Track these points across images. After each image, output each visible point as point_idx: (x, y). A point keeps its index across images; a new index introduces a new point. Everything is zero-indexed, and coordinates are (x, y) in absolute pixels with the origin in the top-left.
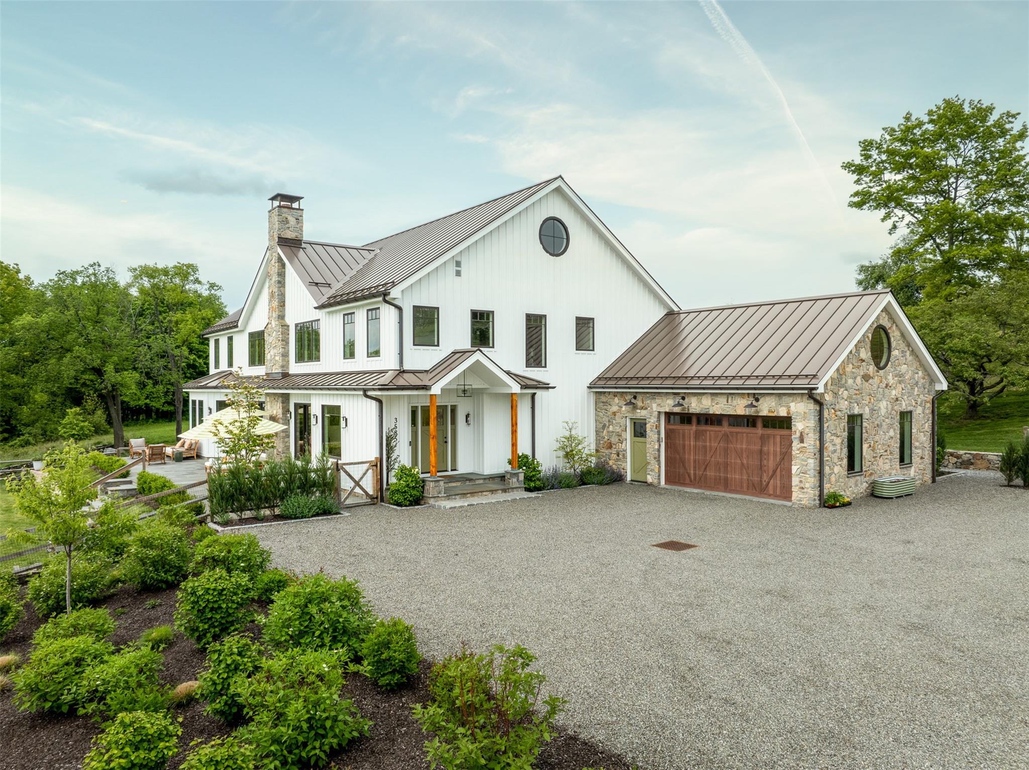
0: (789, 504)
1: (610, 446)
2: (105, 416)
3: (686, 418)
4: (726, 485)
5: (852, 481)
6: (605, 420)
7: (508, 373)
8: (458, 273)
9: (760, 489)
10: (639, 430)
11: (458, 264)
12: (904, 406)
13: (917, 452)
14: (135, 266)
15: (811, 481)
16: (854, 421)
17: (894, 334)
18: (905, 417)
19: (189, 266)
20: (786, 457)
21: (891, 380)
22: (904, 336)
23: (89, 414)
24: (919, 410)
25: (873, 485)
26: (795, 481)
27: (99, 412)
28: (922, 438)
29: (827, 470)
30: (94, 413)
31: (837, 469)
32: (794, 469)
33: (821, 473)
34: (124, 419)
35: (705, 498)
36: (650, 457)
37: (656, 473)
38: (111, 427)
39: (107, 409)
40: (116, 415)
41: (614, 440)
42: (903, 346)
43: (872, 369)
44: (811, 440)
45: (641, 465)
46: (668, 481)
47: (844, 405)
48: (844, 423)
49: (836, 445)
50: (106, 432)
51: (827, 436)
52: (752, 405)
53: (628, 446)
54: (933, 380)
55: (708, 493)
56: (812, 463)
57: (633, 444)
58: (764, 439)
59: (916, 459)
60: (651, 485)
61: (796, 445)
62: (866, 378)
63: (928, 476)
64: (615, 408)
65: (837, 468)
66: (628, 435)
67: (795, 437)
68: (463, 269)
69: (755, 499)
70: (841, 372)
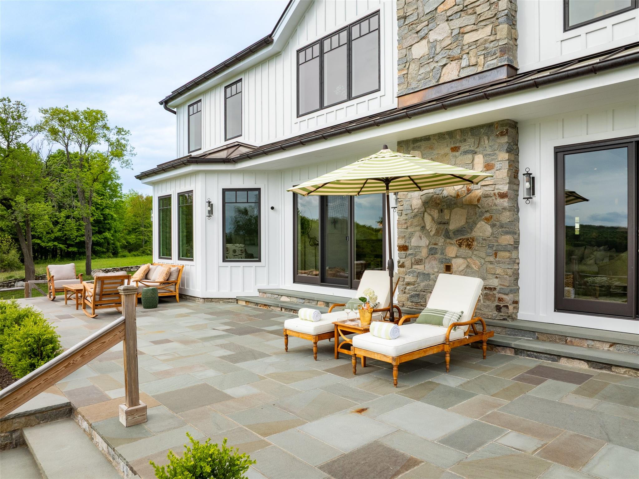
2: (19, 255)
14: (46, 107)
19: (98, 112)
23: (5, 253)
27: (13, 252)
30: (8, 253)
34: (35, 258)
38: (23, 265)
39: (20, 249)
40: (29, 254)
50: (19, 268)
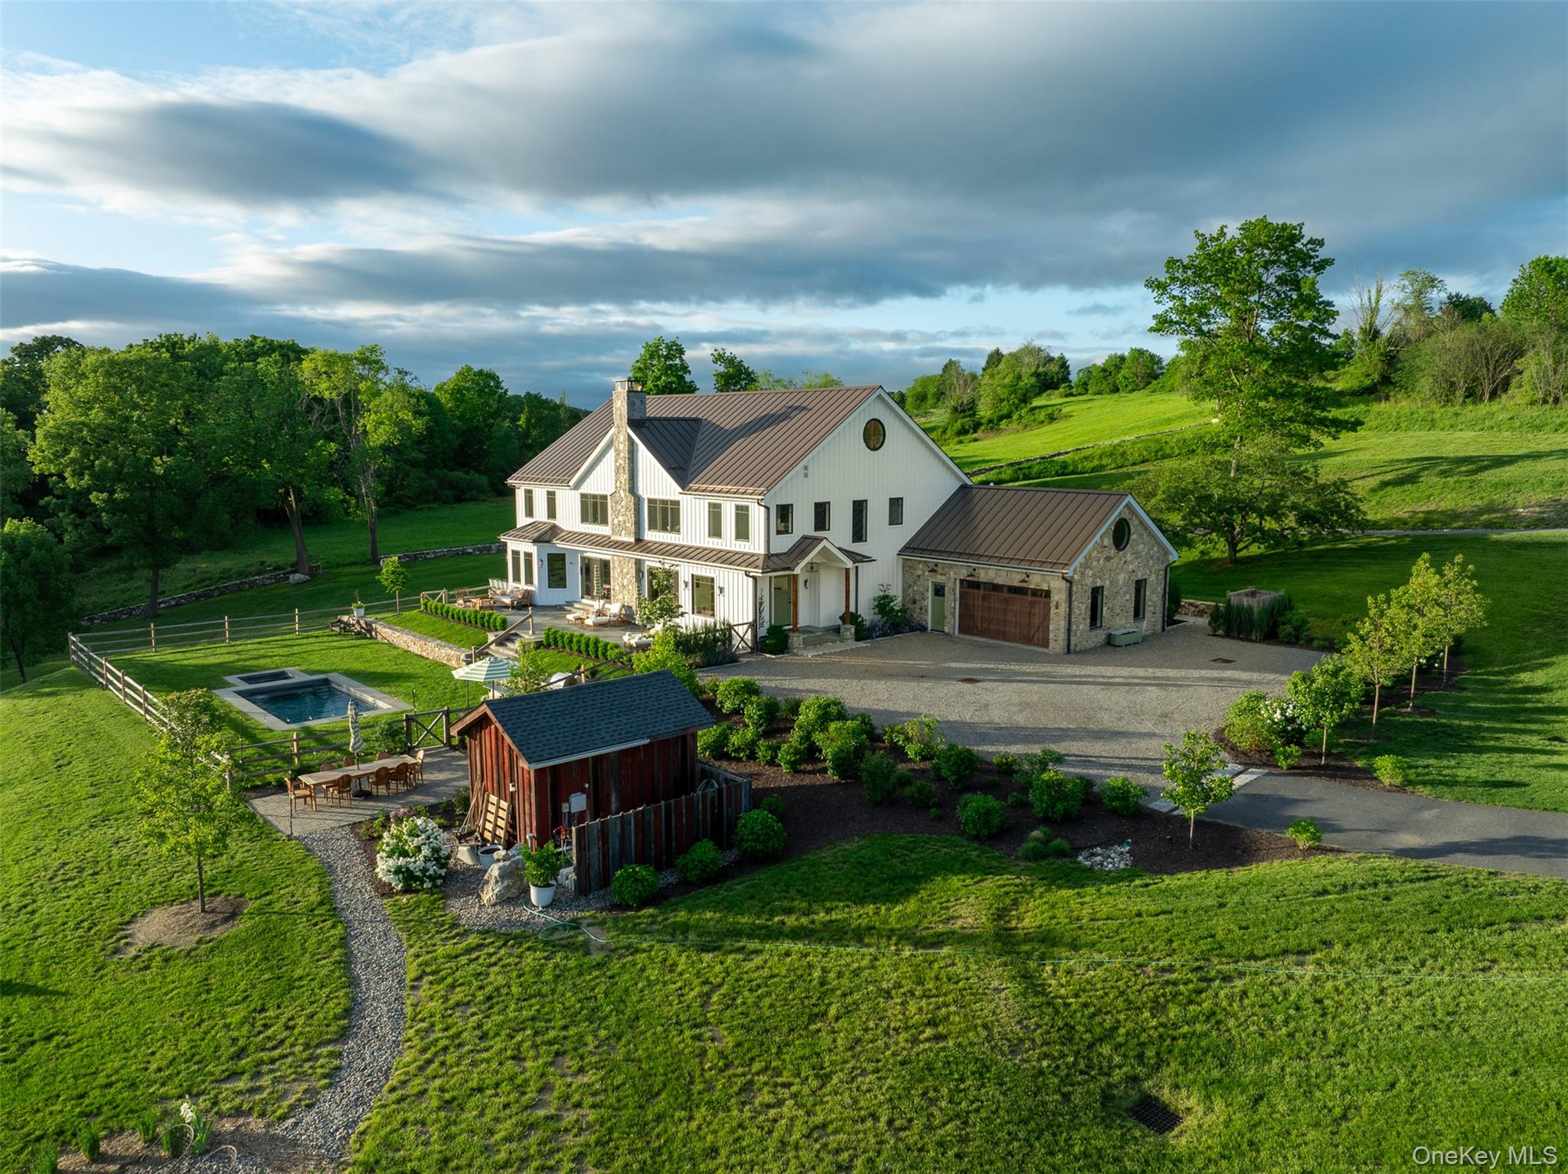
0: (1045, 650)
1: (914, 602)
3: (975, 585)
4: (1004, 636)
5: (1093, 633)
6: (911, 581)
7: (840, 549)
8: (806, 475)
9: (1029, 640)
10: (939, 591)
11: (806, 468)
12: (1140, 576)
13: (1149, 610)
15: (1062, 635)
16: (1096, 592)
17: (1134, 524)
18: (1140, 586)
20: (1046, 617)
21: (1129, 557)
22: (1142, 523)
24: (1153, 577)
25: (1110, 636)
26: (1051, 635)
28: (1154, 598)
29: (1074, 627)
31: (1081, 627)
32: (1051, 627)
33: (1069, 630)
35: (988, 646)
36: (947, 613)
37: (952, 625)
41: (918, 597)
42: (1141, 530)
43: (1113, 551)
44: (1063, 609)
45: (940, 618)
46: (961, 631)
47: (1089, 581)
48: (1089, 594)
49: (1082, 607)
51: (1075, 604)
52: (1024, 581)
53: (929, 602)
54: (1166, 553)
55: (991, 641)
56: (1063, 624)
57: (933, 601)
58: (1032, 604)
59: (1148, 614)
60: (947, 634)
61: (1053, 610)
62: (1108, 559)
63: (1159, 627)
64: (919, 572)
65: (1082, 625)
66: (930, 594)
67: (1053, 605)
68: (810, 471)
69: (1025, 647)
70: (1088, 558)
